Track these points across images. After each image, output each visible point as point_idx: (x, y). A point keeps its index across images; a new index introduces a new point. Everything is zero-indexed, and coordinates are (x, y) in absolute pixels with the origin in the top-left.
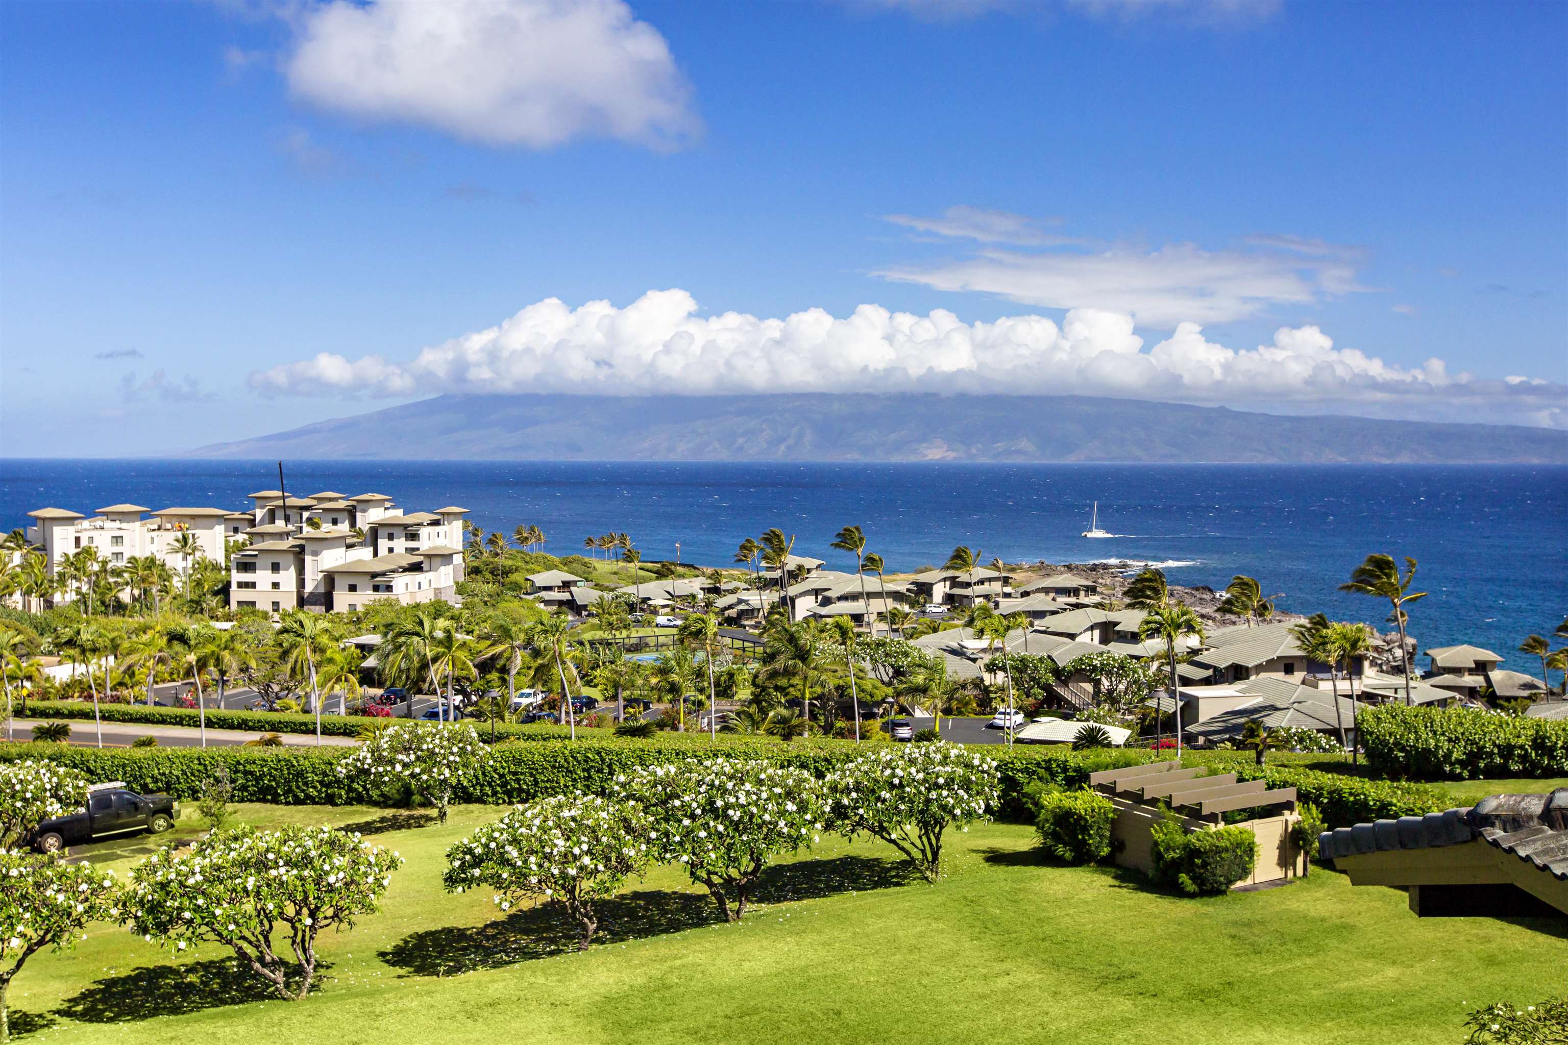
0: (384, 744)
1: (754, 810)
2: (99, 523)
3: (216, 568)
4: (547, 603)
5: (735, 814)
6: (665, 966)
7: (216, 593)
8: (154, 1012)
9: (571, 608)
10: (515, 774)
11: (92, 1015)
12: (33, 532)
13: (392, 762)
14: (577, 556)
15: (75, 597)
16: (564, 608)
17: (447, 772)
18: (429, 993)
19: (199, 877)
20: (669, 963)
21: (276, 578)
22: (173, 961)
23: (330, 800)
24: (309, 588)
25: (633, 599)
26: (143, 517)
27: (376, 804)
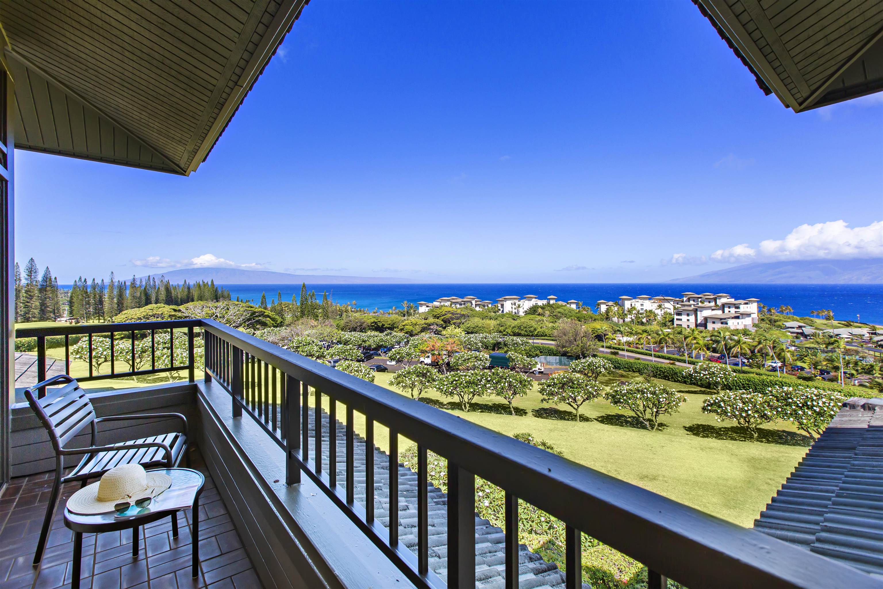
0: (698, 367)
1: (826, 409)
2: (637, 300)
3: (670, 314)
4: (792, 333)
5: (818, 410)
6: (780, 455)
7: (670, 321)
8: (616, 425)
9: (803, 335)
10: (748, 384)
11: (602, 422)
12: (620, 302)
13: (700, 373)
14: (807, 317)
15: (630, 320)
16: (799, 335)
17: (719, 379)
18: (691, 440)
19: (625, 391)
20: (783, 454)
21: (688, 318)
22: (626, 414)
23: (685, 382)
24: (699, 322)
25: (831, 334)
26: (650, 299)
27: (698, 385)
